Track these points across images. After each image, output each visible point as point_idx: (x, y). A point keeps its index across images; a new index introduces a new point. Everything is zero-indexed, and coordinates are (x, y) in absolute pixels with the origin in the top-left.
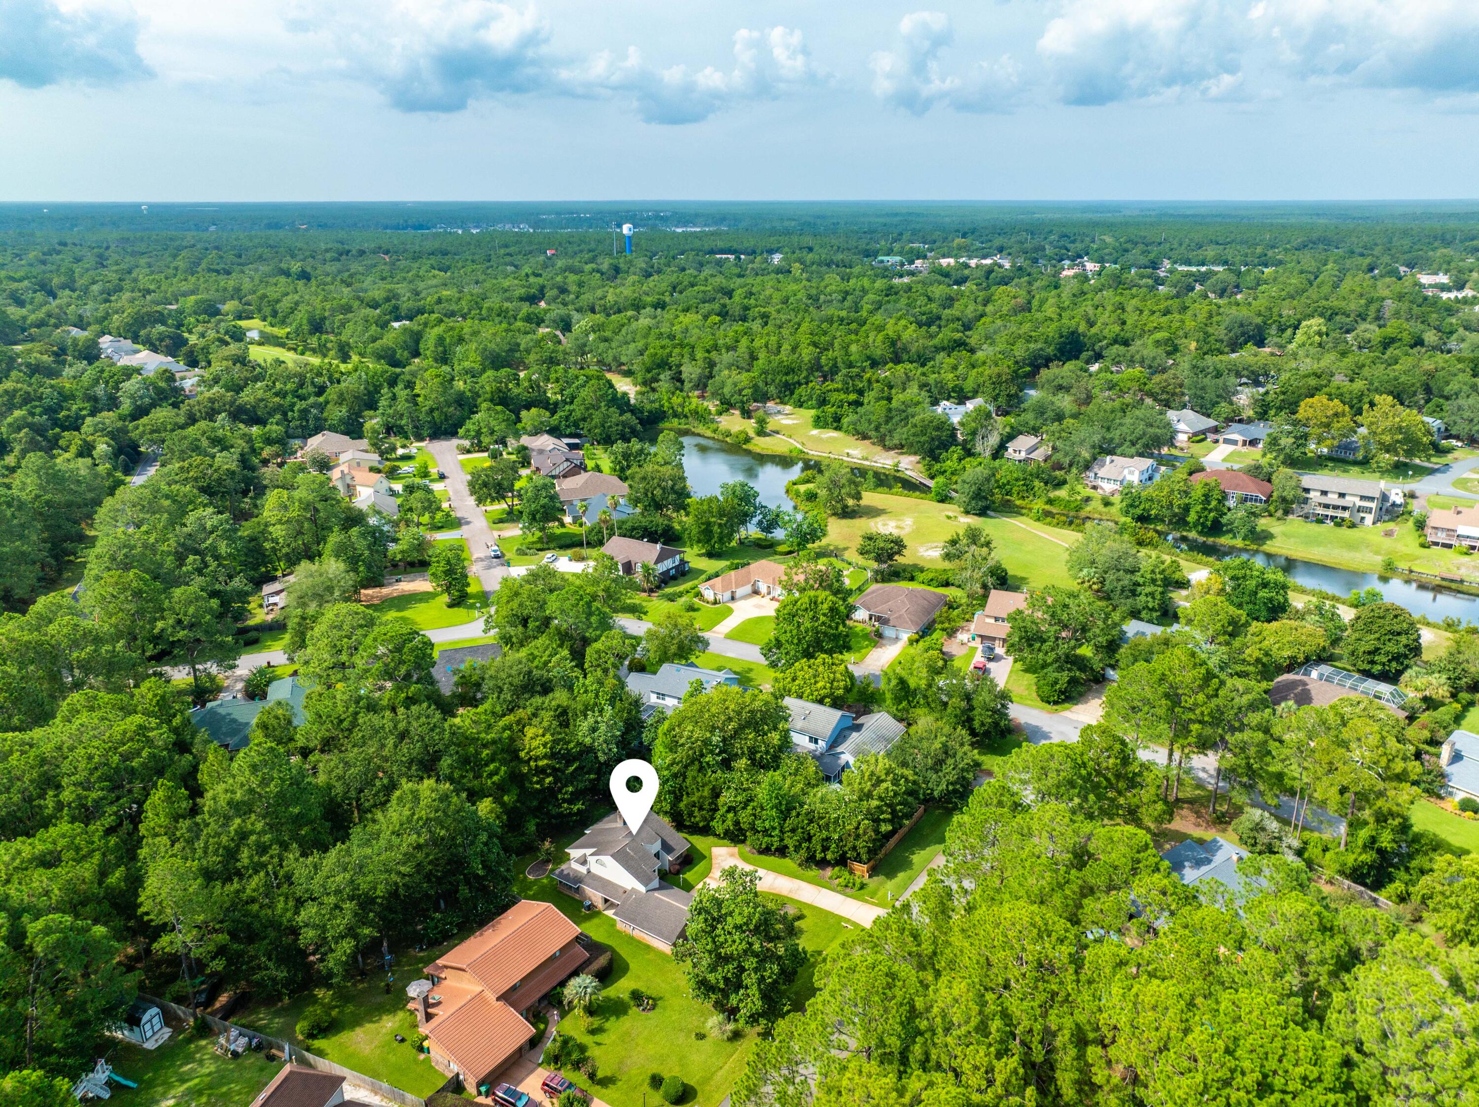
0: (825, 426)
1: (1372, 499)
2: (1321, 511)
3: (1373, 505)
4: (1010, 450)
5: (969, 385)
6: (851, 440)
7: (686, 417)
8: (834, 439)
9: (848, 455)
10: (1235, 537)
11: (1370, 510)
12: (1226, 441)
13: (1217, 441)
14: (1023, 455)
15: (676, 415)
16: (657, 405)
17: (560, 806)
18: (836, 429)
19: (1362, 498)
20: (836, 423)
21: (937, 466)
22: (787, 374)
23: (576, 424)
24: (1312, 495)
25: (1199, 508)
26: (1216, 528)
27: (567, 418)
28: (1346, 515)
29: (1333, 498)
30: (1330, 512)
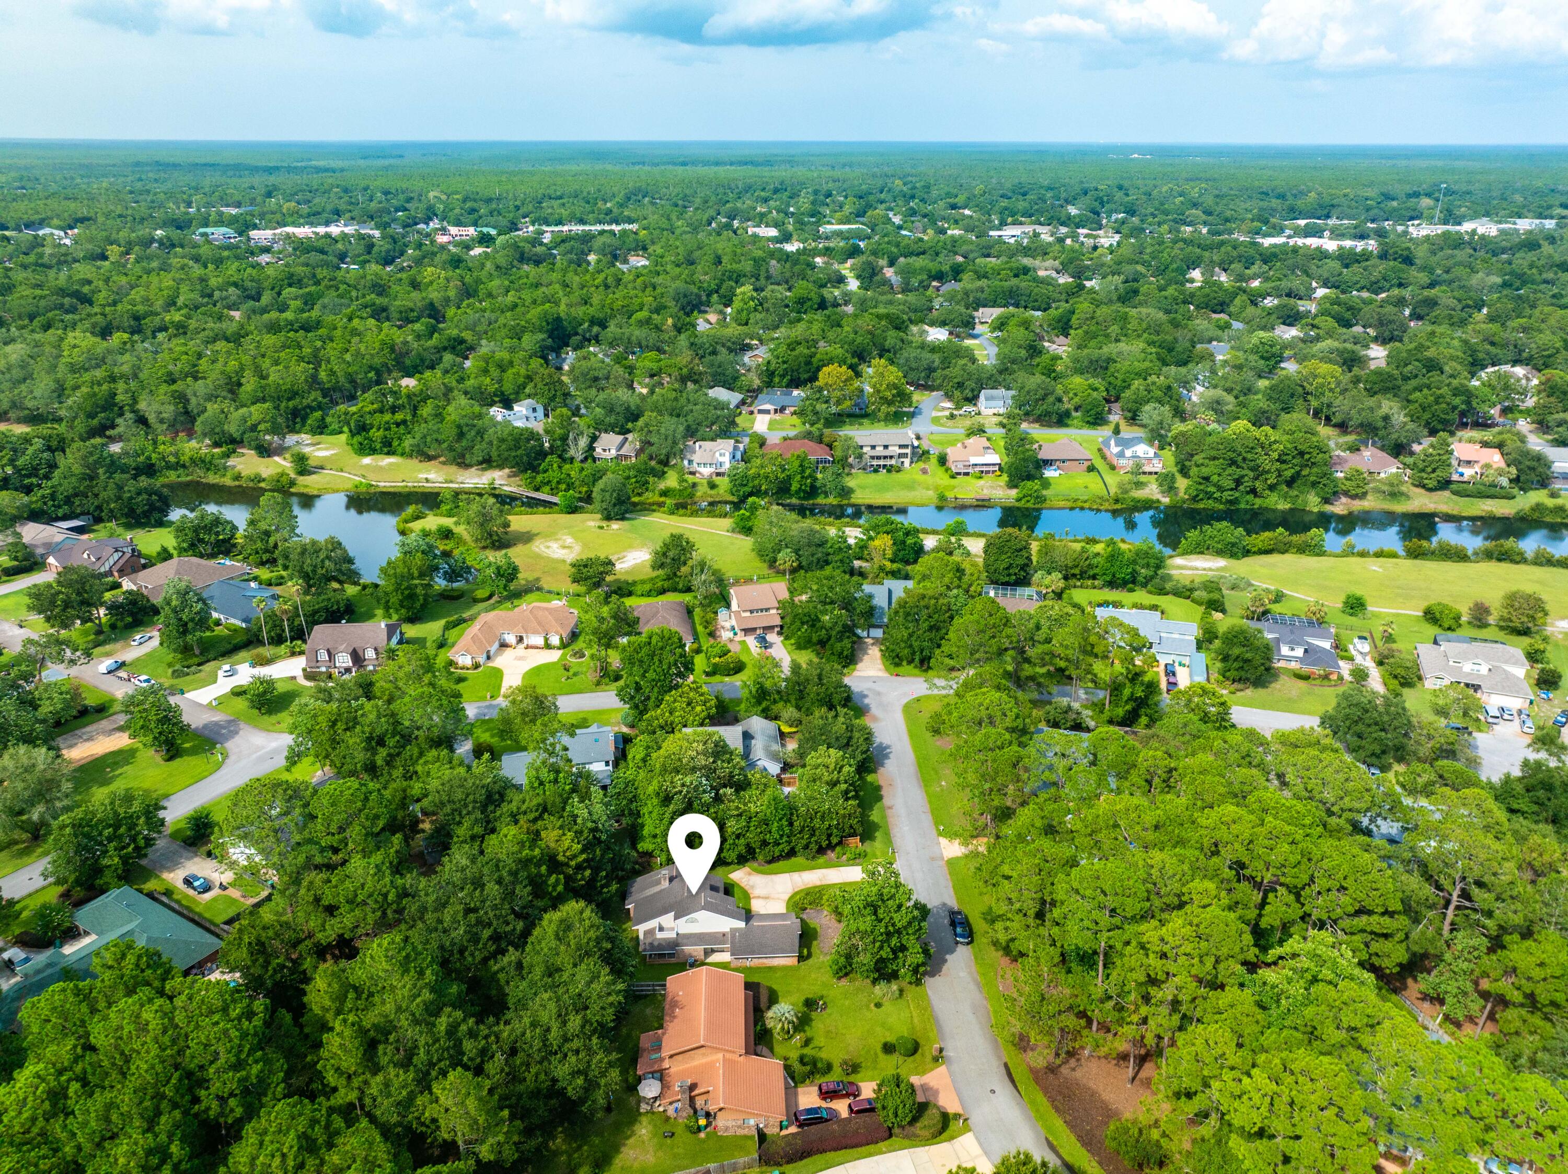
0: (373, 451)
1: (906, 446)
2: (875, 463)
3: (908, 451)
4: (598, 450)
5: (508, 387)
6: (414, 463)
7: (184, 466)
8: (391, 464)
9: (427, 480)
10: (827, 496)
11: (905, 456)
12: (760, 412)
13: (752, 413)
14: (613, 452)
15: (169, 466)
16: (141, 459)
17: (601, 893)
18: (388, 453)
19: (901, 447)
20: (388, 448)
21: (539, 478)
22: (289, 399)
23: (68, 501)
24: (865, 450)
25: (798, 477)
26: (813, 491)
27: (53, 497)
28: (893, 462)
29: (880, 451)
30: (882, 462)
